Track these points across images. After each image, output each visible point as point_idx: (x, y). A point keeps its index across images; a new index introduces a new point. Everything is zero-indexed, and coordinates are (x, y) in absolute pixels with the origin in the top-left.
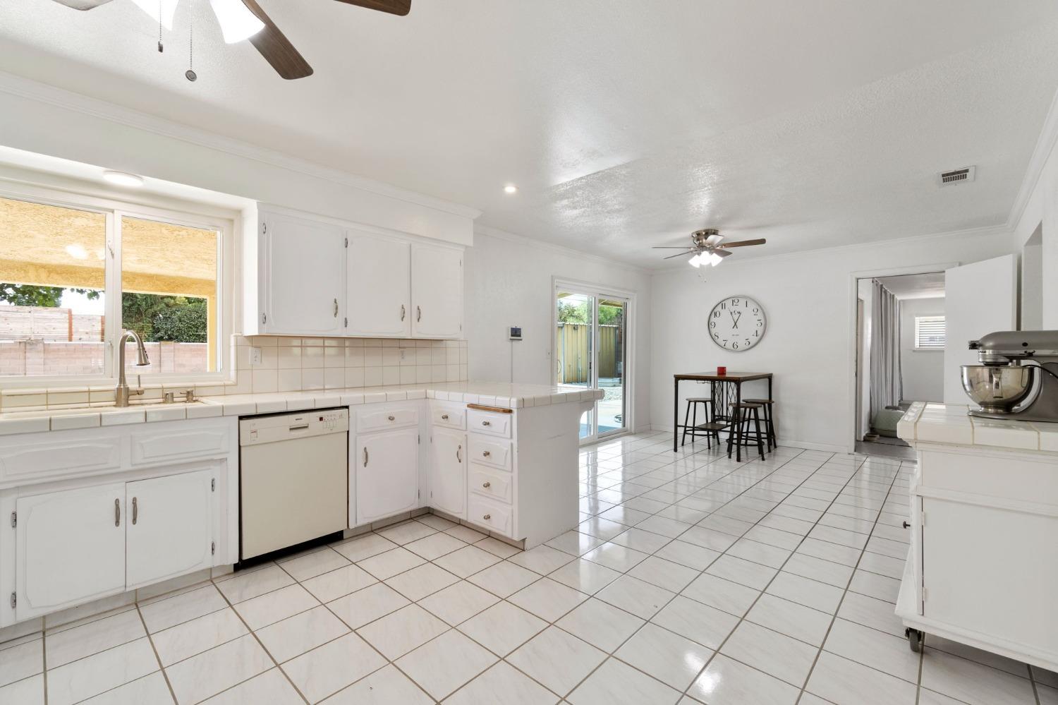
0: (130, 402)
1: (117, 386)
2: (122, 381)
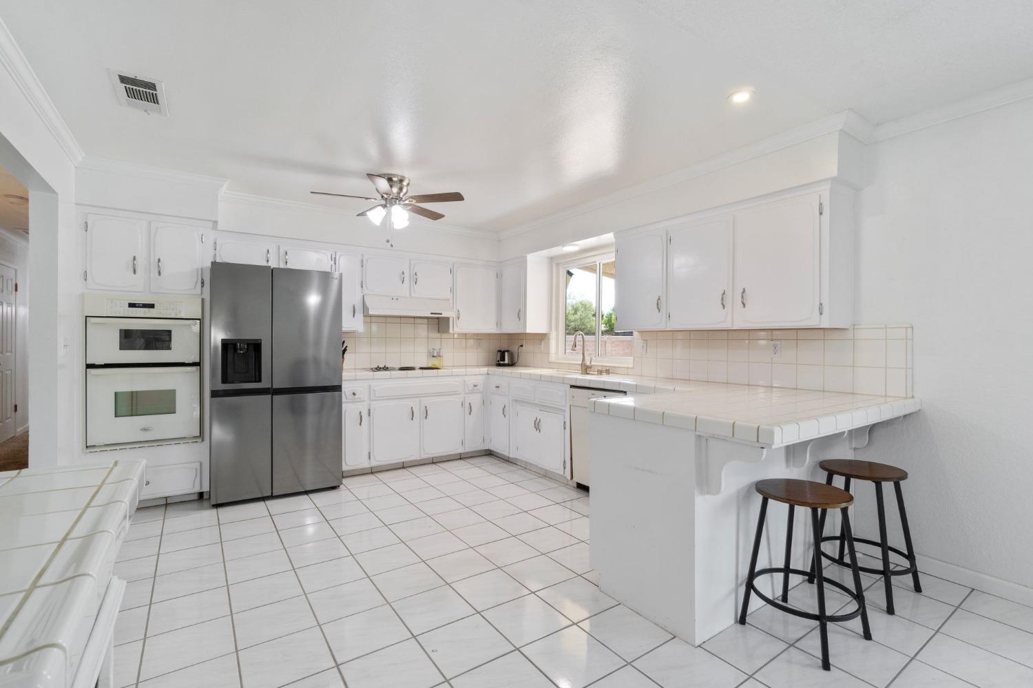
2: (583, 360)
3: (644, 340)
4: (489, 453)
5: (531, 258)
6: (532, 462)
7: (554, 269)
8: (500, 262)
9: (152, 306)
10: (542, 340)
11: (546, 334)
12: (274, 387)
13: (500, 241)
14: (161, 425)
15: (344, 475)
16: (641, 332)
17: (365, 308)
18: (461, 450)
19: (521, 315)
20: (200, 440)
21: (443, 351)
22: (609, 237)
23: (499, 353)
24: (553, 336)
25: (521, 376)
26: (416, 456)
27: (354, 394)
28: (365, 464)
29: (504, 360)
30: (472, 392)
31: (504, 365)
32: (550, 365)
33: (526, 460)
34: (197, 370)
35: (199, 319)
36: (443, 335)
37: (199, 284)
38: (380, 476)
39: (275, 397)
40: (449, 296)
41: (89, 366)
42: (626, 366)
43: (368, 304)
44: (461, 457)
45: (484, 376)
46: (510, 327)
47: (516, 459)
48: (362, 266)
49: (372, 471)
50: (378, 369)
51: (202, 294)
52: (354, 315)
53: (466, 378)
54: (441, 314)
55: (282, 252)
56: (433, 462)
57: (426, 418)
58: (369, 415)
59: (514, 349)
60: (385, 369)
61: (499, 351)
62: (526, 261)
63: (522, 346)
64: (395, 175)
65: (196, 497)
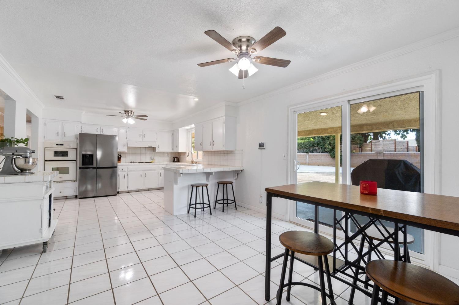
3: (204, 154)
5: (180, 129)
7: (188, 133)
8: (173, 130)
9: (63, 145)
10: (185, 154)
12: (97, 167)
13: (173, 124)
14: (65, 177)
15: (118, 193)
18: (157, 187)
19: (177, 147)
20: (76, 181)
21: (154, 157)
22: (193, 126)
23: (173, 158)
26: (142, 188)
27: (122, 169)
28: (126, 190)
29: (175, 160)
30: (161, 170)
31: (175, 162)
34: (75, 162)
35: (76, 149)
36: (155, 153)
37: (76, 139)
38: (130, 193)
39: (97, 169)
40: (156, 141)
41: (46, 161)
42: (201, 161)
44: (158, 189)
46: (175, 151)
48: (127, 132)
49: (128, 192)
50: (131, 162)
51: (77, 141)
52: (124, 147)
54: (152, 146)
55: (102, 129)
56: (149, 190)
57: (146, 177)
58: (127, 176)
59: (179, 157)
60: (134, 162)
62: (178, 131)
63: (181, 156)
64: (129, 110)
65: (75, 197)
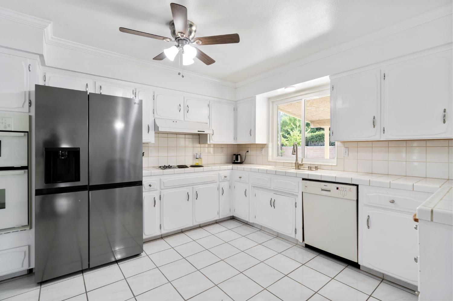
0: (299, 168)
1: (295, 162)
2: (297, 160)
3: (346, 148)
4: (233, 218)
5: (258, 97)
6: (266, 226)
7: (271, 105)
8: (236, 101)
10: (263, 148)
11: (266, 144)
12: (90, 185)
13: (236, 88)
16: (344, 142)
17: (156, 127)
18: (217, 218)
19: (252, 132)
20: (28, 228)
21: (202, 155)
22: (326, 79)
23: (235, 156)
24: (270, 145)
25: (251, 170)
26: (190, 225)
27: (150, 186)
28: (158, 233)
29: (238, 160)
30: (223, 181)
32: (269, 163)
33: (261, 225)
34: (25, 172)
35: (27, 132)
36: (201, 145)
37: (28, 104)
39: (91, 192)
40: (208, 121)
42: (331, 164)
43: (158, 124)
44: (217, 222)
45: (230, 170)
47: (254, 223)
48: (154, 99)
49: (162, 237)
50: (165, 167)
51: (29, 112)
52: (148, 132)
53: (220, 172)
54: (204, 132)
55: (97, 86)
57: (197, 199)
58: (160, 200)
59: (243, 153)
61: (234, 155)
62: (255, 99)
63: (248, 152)
